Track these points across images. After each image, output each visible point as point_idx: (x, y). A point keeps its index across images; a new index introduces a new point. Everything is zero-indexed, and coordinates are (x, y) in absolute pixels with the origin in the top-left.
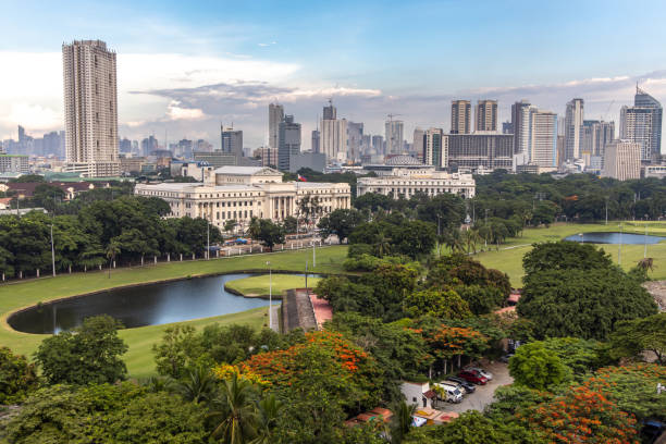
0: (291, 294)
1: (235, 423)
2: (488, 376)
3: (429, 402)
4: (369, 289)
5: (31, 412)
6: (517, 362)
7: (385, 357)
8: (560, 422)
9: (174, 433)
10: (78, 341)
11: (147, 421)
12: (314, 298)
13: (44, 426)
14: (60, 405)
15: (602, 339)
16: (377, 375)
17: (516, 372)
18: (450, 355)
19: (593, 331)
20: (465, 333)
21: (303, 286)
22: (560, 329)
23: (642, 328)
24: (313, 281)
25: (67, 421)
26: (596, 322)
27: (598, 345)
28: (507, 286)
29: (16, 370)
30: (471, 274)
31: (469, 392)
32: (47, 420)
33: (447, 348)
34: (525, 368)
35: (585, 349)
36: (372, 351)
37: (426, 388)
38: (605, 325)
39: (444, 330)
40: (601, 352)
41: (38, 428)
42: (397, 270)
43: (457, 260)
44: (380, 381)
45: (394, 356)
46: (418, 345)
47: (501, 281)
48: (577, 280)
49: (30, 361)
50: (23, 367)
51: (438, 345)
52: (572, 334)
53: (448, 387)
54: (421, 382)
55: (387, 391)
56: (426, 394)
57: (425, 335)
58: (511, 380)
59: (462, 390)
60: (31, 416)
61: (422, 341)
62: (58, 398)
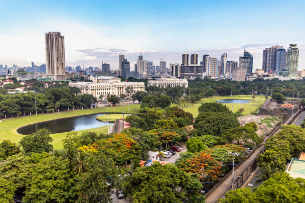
0: (117, 121)
1: (81, 167)
2: (181, 149)
3: (158, 158)
4: (143, 119)
5: (8, 163)
6: (188, 144)
7: (142, 143)
8: (194, 165)
9: (57, 170)
10: (35, 137)
11: (46, 166)
12: (125, 122)
13: (13, 168)
14: (19, 161)
15: (220, 136)
16: (139, 149)
17: (188, 148)
18: (167, 142)
19: (218, 133)
20: (173, 134)
21: (122, 118)
22: (207, 132)
23: (233, 132)
24: (125, 116)
25: (20, 166)
26: (219, 130)
27: (218, 137)
28: (192, 118)
29: (12, 148)
30: (180, 114)
31: (174, 154)
32: (14, 166)
33: (166, 139)
34: (191, 146)
35: (213, 139)
36: (138, 140)
37: (157, 153)
38: (221, 131)
39: (166, 133)
40: (219, 140)
41: (10, 169)
42: (154, 112)
43: (176, 108)
44: (140, 151)
45: (146, 142)
46: (155, 138)
47: (190, 116)
48: (213, 116)
49: (17, 145)
50: (14, 147)
51: (164, 138)
52: (210, 134)
53: (165, 153)
54: (156, 151)
55: (143, 154)
56: (158, 155)
57: (159, 135)
58: (186, 150)
59: (171, 154)
60: (8, 164)
61: (158, 137)
62: (19, 158)
